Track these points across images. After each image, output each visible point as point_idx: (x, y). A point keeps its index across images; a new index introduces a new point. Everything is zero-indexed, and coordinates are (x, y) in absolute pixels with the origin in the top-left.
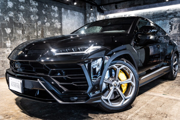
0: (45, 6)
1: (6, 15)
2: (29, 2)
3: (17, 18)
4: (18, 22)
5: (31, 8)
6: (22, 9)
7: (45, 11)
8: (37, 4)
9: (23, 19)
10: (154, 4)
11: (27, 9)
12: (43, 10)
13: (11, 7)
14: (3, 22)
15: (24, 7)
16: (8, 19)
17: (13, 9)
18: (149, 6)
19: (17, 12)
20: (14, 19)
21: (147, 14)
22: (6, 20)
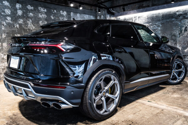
0: (54, 11)
1: (15, 23)
2: (38, 9)
3: (26, 24)
4: (27, 28)
5: (40, 14)
6: (31, 15)
7: (53, 16)
8: (45, 10)
9: (32, 25)
10: (163, 6)
11: (36, 15)
12: (51, 15)
13: (21, 15)
14: (13, 29)
15: (33, 14)
16: (18, 26)
17: (22, 17)
18: (157, 7)
19: (26, 19)
20: (23, 26)
21: (156, 15)
22: (16, 27)
